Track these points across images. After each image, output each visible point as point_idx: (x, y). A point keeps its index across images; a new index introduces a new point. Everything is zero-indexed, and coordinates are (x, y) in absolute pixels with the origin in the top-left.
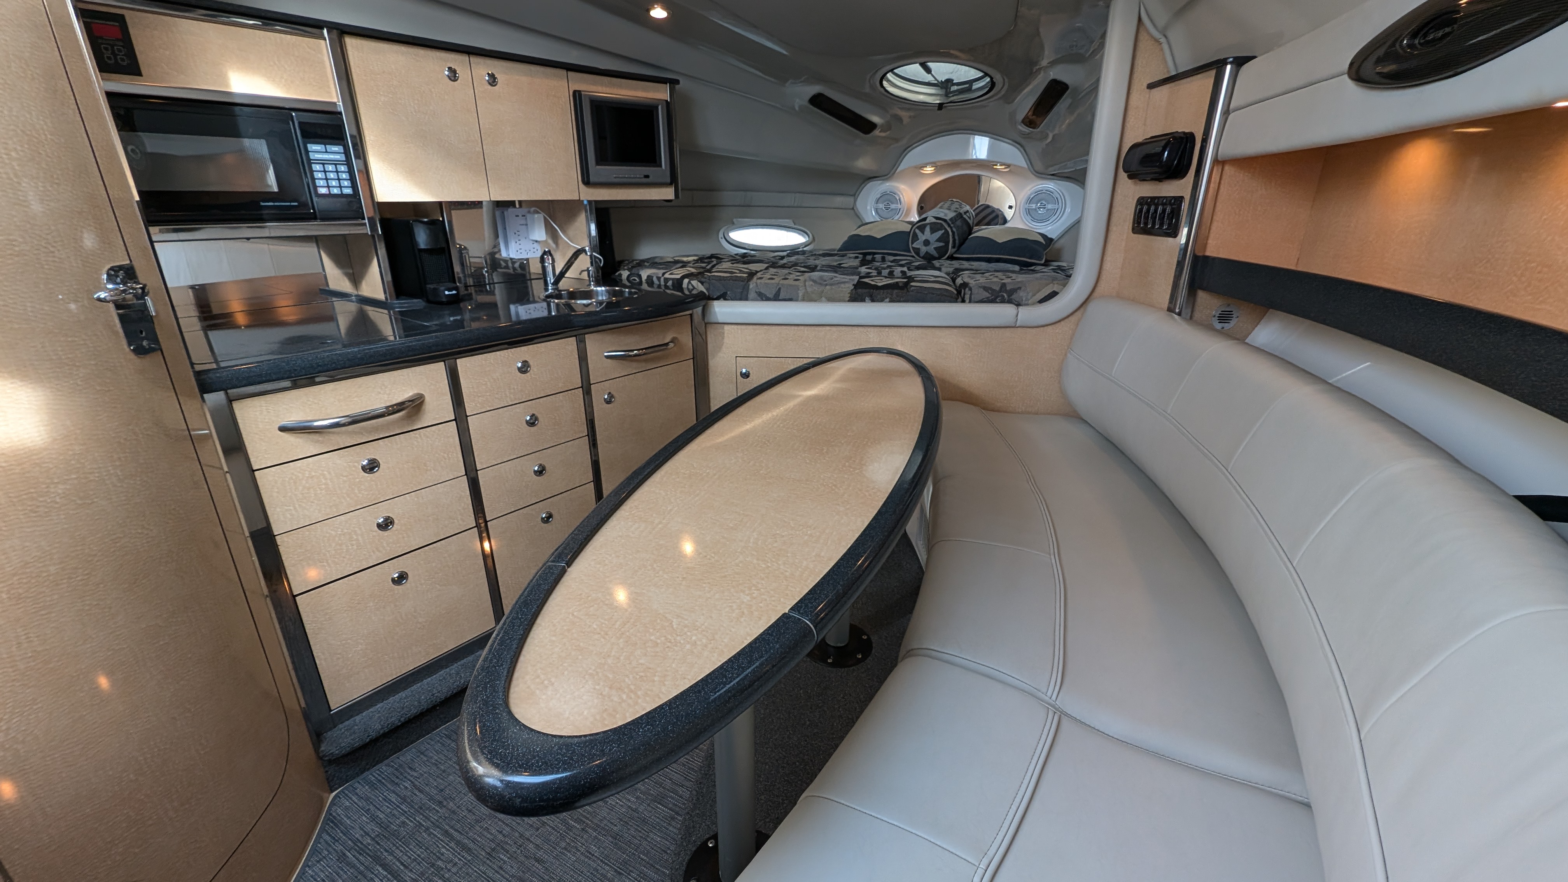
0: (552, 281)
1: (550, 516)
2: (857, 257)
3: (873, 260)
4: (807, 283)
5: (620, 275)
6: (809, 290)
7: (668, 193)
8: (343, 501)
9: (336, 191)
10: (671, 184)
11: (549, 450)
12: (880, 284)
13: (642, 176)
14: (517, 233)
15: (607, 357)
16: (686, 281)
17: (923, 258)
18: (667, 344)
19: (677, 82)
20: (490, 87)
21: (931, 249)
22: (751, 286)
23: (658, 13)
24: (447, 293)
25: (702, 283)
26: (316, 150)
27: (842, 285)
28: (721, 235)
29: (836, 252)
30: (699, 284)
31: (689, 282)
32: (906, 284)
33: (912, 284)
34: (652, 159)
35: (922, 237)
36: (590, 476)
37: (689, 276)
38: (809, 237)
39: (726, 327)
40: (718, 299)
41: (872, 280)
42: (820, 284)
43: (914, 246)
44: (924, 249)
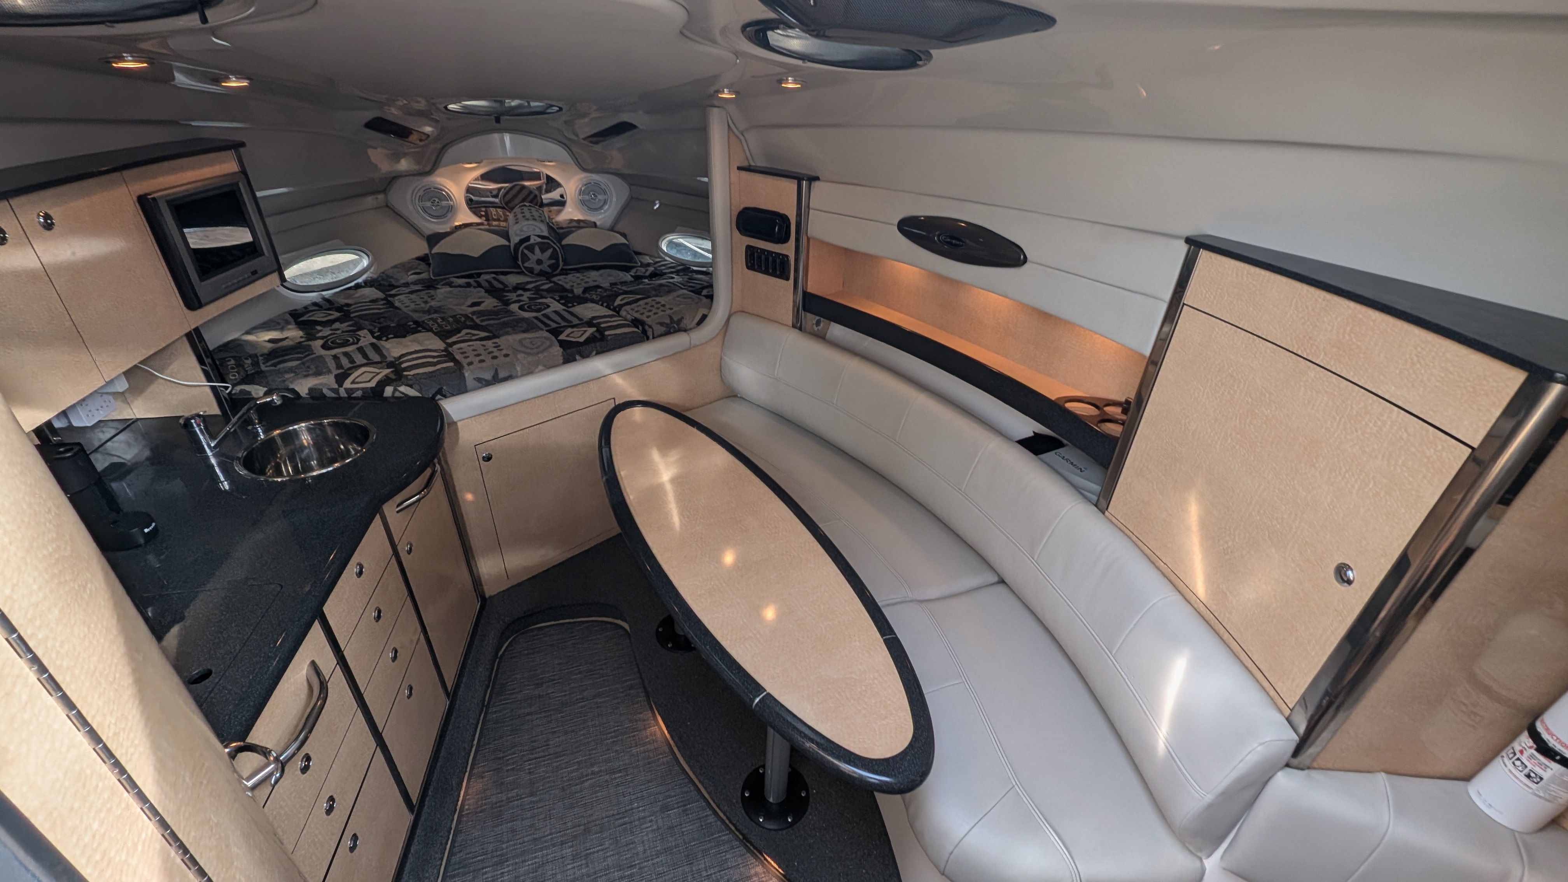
0: (213, 444)
1: (411, 688)
2: (471, 285)
8: (300, 816)
11: (394, 631)
13: (250, 274)
15: (398, 512)
19: (244, 145)
20: (47, 232)
21: (545, 267)
22: (466, 377)
23: (236, 83)
24: (146, 530)
25: (411, 386)
27: (550, 349)
30: (407, 388)
32: (602, 334)
33: (606, 333)
38: (367, 255)
39: (460, 423)
40: (446, 396)
41: (568, 336)
42: (531, 354)
43: (525, 265)
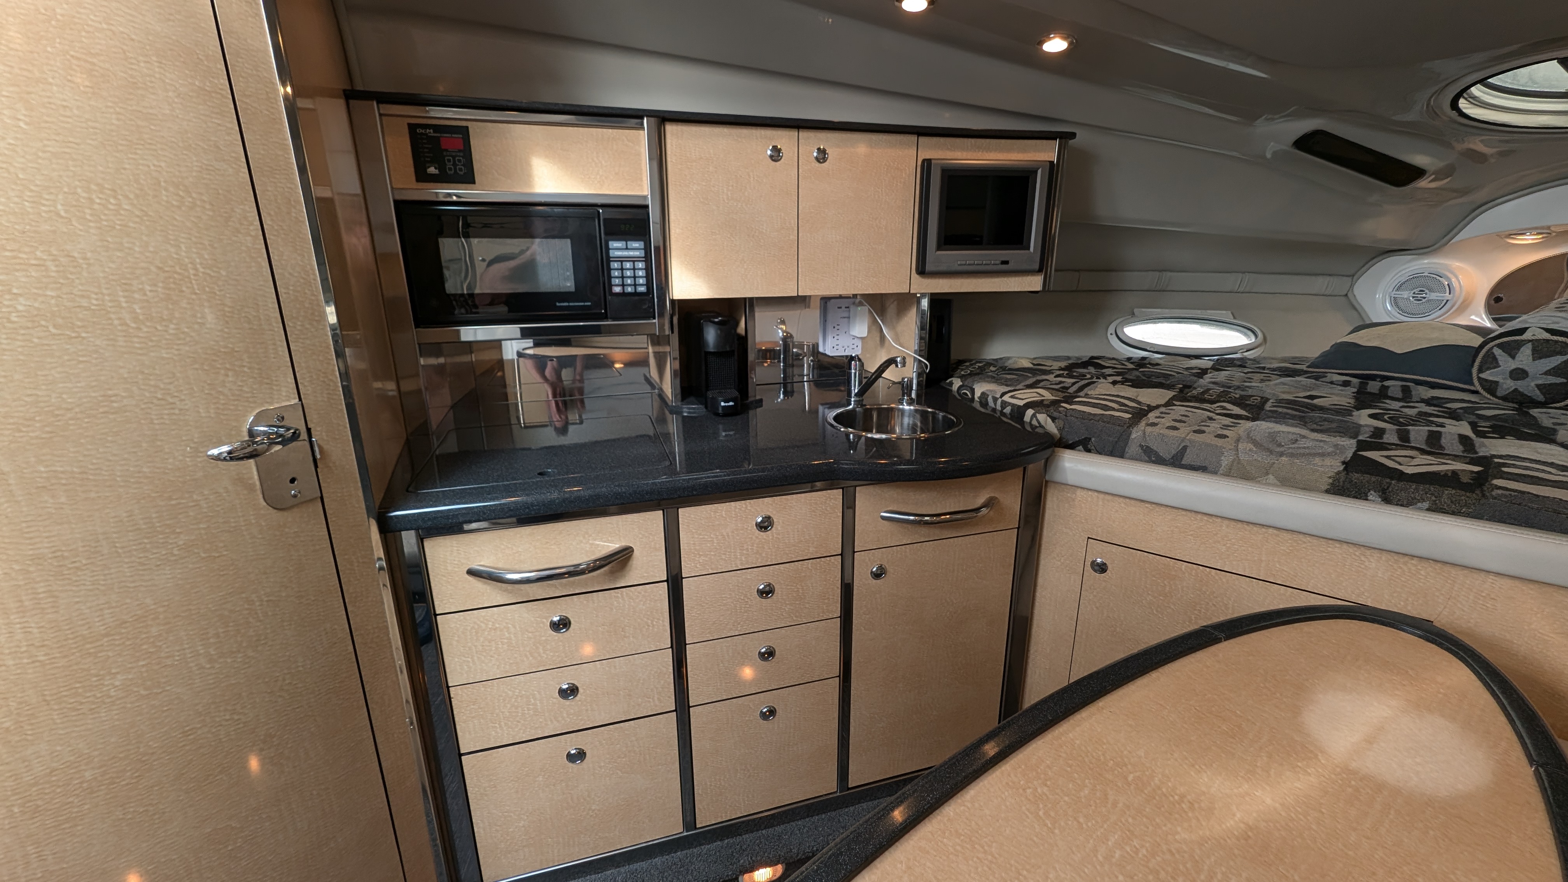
0: (856, 391)
1: (772, 712)
2: (1346, 384)
3: (1383, 394)
4: (1241, 446)
5: (951, 384)
6: (1242, 456)
7: (1034, 283)
8: (525, 659)
9: (629, 289)
10: (1040, 271)
11: (783, 630)
12: (1409, 470)
13: (998, 262)
14: (837, 327)
15: (883, 518)
16: (1030, 412)
17: (1504, 398)
18: (977, 510)
19: (1073, 135)
20: (817, 164)
21: (1533, 387)
22: (1133, 436)
23: (1055, 45)
24: (723, 404)
25: (1053, 419)
26: (617, 248)
27: (1317, 460)
28: (1111, 329)
29: (1304, 367)
30: (1049, 420)
31: (1034, 415)
32: (1479, 482)
33: (1496, 482)
34: (1018, 239)
35: (1507, 364)
36: (835, 669)
37: (1035, 405)
38: (1256, 336)
39: (1079, 493)
40: (1072, 447)
41: (1388, 457)
42: (1271, 452)
43: (1482, 376)
44: (1508, 385)
